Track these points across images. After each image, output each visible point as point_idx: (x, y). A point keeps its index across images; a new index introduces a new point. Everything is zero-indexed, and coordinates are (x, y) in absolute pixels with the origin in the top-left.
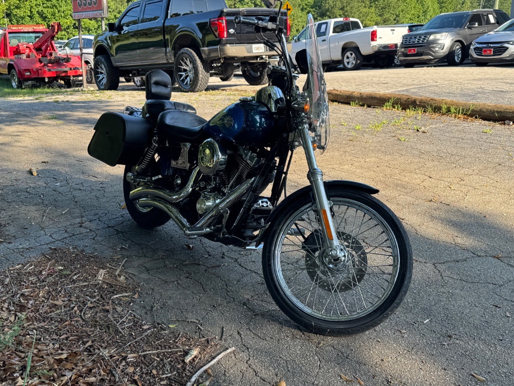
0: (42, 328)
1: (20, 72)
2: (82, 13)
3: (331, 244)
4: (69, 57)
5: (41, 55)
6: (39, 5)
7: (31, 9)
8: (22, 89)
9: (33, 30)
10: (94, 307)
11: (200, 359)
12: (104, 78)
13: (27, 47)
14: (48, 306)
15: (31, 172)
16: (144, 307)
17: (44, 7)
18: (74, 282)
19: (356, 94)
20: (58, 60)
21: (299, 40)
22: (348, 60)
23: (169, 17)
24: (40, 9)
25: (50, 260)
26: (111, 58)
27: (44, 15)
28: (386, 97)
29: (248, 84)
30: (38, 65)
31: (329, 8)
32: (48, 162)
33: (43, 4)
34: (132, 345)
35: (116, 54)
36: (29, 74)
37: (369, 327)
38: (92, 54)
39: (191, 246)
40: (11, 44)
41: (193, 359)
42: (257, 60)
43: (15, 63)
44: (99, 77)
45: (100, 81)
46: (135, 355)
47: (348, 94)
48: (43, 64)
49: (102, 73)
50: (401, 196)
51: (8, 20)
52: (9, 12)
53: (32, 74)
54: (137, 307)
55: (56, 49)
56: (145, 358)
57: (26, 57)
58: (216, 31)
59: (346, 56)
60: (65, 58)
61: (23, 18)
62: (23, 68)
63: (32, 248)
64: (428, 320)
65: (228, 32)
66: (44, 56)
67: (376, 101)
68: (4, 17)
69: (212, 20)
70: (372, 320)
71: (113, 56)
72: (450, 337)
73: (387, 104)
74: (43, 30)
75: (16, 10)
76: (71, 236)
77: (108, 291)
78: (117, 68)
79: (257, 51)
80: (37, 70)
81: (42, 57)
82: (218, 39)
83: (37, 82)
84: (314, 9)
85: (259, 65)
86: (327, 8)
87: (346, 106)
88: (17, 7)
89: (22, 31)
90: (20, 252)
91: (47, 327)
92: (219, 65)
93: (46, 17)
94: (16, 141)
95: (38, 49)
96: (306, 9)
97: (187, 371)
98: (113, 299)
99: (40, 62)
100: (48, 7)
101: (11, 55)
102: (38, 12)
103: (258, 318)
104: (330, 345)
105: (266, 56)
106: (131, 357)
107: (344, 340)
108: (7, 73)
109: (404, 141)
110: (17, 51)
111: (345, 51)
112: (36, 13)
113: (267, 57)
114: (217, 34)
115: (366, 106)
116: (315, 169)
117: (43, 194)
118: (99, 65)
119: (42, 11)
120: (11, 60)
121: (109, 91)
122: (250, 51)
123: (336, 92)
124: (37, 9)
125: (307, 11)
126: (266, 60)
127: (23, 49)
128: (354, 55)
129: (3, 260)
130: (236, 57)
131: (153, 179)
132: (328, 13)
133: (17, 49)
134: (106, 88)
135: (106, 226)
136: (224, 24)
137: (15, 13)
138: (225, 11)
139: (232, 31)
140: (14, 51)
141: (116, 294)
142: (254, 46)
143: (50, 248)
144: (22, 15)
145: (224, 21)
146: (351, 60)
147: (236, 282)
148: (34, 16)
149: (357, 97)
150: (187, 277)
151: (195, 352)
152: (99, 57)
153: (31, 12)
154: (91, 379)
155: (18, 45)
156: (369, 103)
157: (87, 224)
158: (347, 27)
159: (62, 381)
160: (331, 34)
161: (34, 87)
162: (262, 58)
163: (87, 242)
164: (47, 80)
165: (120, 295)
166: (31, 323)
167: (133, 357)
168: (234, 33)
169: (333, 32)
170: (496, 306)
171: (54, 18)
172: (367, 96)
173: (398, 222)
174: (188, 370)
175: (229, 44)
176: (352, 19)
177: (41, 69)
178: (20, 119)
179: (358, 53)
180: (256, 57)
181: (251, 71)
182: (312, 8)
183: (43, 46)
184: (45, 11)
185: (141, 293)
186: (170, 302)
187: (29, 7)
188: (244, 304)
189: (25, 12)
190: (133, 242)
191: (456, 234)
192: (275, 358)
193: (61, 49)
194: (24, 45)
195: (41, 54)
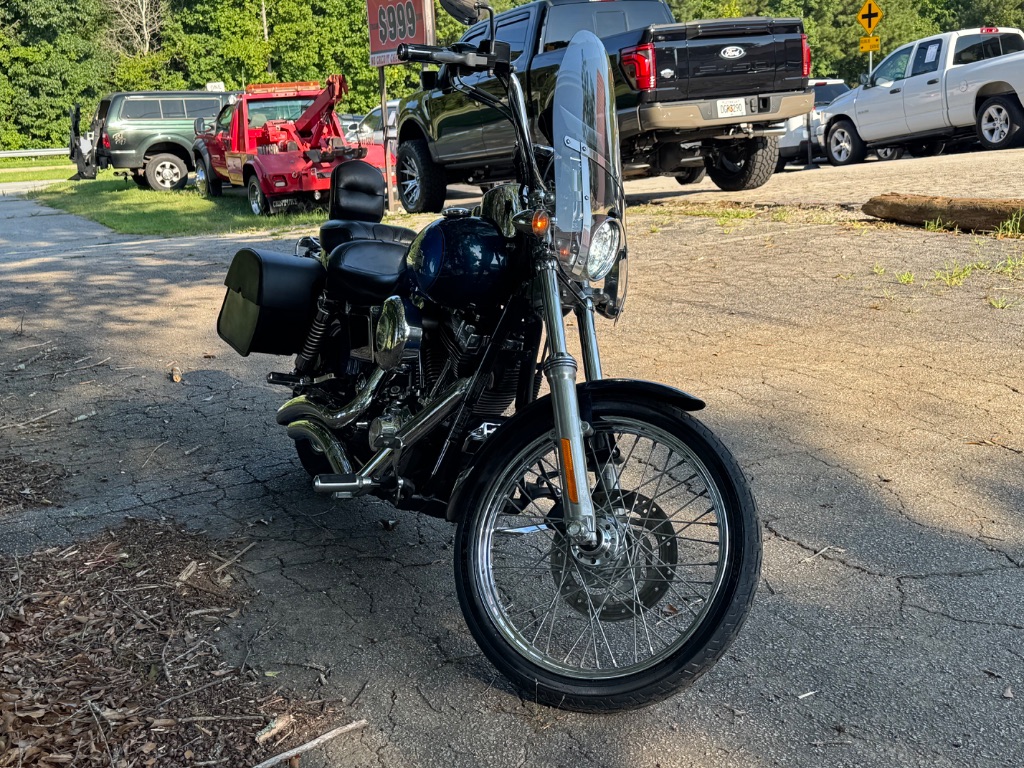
0: (32, 663)
1: (265, 180)
2: (386, 54)
3: (576, 511)
4: (362, 146)
5: (309, 145)
6: (337, 41)
7: (320, 50)
8: (269, 215)
9: (296, 94)
10: (145, 630)
11: (289, 738)
12: (416, 187)
13: (282, 129)
14: (65, 623)
15: (171, 377)
16: (239, 636)
17: (346, 45)
18: (136, 581)
19: (938, 203)
20: (340, 154)
21: (873, 84)
22: (990, 126)
23: (541, 51)
24: (339, 48)
25: (114, 540)
26: (431, 145)
27: (346, 62)
28: (1007, 208)
29: (718, 188)
30: (302, 166)
31: (988, 7)
32: (214, 357)
33: (345, 38)
34: (174, 703)
35: (439, 136)
36: (282, 184)
37: (651, 694)
38: (395, 138)
39: (391, 522)
40: (252, 124)
41: (274, 739)
42: (728, 134)
43: (257, 163)
44: (407, 186)
45: (409, 194)
46: (169, 721)
47: (921, 202)
48: (311, 163)
49: (412, 178)
50: (917, 432)
51: (276, 74)
52: (276, 58)
53: (289, 184)
54: (225, 634)
55: (340, 132)
56: (187, 728)
57: (280, 150)
58: (632, 75)
59: (986, 115)
60: (354, 150)
61: (304, 69)
62: (271, 173)
63: (92, 517)
64: (811, 693)
65: (658, 75)
66: (316, 146)
67: (984, 218)
68: (266, 70)
69: (624, 51)
70: (657, 681)
71: (432, 140)
72: (840, 730)
73: (1009, 223)
74: (315, 94)
75: (291, 54)
76: (175, 498)
77: (186, 602)
78: (442, 165)
79: (729, 114)
80: (300, 176)
81: (311, 148)
82: (636, 92)
83: (298, 201)
84: (952, 11)
85: (742, 145)
86: (984, 5)
87: (912, 231)
88: (294, 48)
89: (274, 96)
90: (68, 524)
91: (41, 661)
92: (647, 148)
93: (350, 66)
94: (181, 317)
95: (304, 133)
96: (932, 11)
97: (251, 758)
98: (188, 618)
99: (307, 159)
100: (355, 44)
101: (252, 147)
102: (335, 56)
103: (448, 667)
104: (563, 730)
105: (748, 123)
106: (160, 724)
107: (598, 722)
108: (242, 184)
109: (1003, 308)
110: (263, 139)
111: (984, 104)
112: (330, 57)
113: (751, 125)
114: (633, 81)
115: (957, 231)
116: (562, 354)
117: (171, 418)
118: (406, 161)
119: (342, 53)
120: (251, 157)
121: (423, 215)
122: (713, 114)
123: (895, 200)
124: (333, 49)
125: (934, 16)
126: (748, 133)
127: (274, 133)
128: (1004, 112)
129: (31, 537)
130: (678, 130)
131: (315, 381)
132: (987, 18)
133: (263, 133)
134: (420, 208)
135: (251, 479)
136: (649, 60)
137: (288, 60)
138: (652, 30)
139: (667, 73)
140: (258, 139)
141: (197, 609)
142: (720, 103)
143: (126, 518)
144: (302, 63)
145: (650, 52)
146: (998, 125)
147: (442, 598)
148: (327, 63)
149: (941, 210)
150: (352, 584)
151: (279, 724)
152: (406, 144)
153: (321, 56)
154: (62, 756)
155: (265, 125)
156: (966, 222)
157: (219, 475)
158: (993, 49)
159: (9, 755)
160: (950, 64)
161: (291, 211)
162: (739, 130)
163: (202, 509)
164: (317, 196)
165: (203, 611)
166: (17, 652)
167: (165, 726)
168: (672, 77)
169: (954, 63)
170: (991, 675)
171: (367, 67)
172: (964, 207)
173: (734, 470)
174: (253, 757)
175: (661, 102)
176: (1003, 30)
177: (306, 175)
178: (214, 273)
179: (1014, 109)
180: (726, 128)
181: (725, 160)
182: (948, 9)
183: (314, 125)
184: (348, 52)
185: (246, 609)
186: (292, 630)
187: (316, 45)
188: (437, 640)
189: (308, 57)
190: (286, 512)
191: (995, 517)
192: (438, 747)
193: (354, 131)
194: (278, 126)
195: (309, 142)
